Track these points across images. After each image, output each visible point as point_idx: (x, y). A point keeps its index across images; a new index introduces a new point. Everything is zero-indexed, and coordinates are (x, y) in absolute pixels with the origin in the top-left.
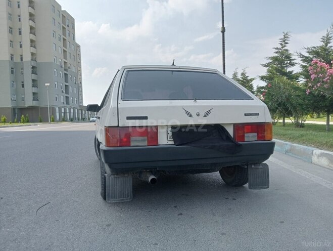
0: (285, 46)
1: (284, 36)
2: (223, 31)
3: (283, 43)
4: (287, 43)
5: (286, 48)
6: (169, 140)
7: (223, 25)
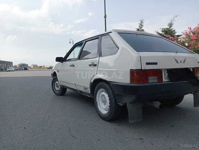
0: (142, 28)
1: (141, 22)
2: (105, 17)
3: (141, 26)
4: (143, 26)
5: (142, 29)
6: (166, 78)
7: (105, 13)
